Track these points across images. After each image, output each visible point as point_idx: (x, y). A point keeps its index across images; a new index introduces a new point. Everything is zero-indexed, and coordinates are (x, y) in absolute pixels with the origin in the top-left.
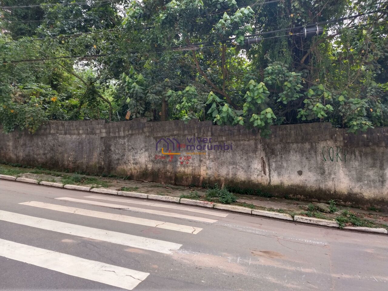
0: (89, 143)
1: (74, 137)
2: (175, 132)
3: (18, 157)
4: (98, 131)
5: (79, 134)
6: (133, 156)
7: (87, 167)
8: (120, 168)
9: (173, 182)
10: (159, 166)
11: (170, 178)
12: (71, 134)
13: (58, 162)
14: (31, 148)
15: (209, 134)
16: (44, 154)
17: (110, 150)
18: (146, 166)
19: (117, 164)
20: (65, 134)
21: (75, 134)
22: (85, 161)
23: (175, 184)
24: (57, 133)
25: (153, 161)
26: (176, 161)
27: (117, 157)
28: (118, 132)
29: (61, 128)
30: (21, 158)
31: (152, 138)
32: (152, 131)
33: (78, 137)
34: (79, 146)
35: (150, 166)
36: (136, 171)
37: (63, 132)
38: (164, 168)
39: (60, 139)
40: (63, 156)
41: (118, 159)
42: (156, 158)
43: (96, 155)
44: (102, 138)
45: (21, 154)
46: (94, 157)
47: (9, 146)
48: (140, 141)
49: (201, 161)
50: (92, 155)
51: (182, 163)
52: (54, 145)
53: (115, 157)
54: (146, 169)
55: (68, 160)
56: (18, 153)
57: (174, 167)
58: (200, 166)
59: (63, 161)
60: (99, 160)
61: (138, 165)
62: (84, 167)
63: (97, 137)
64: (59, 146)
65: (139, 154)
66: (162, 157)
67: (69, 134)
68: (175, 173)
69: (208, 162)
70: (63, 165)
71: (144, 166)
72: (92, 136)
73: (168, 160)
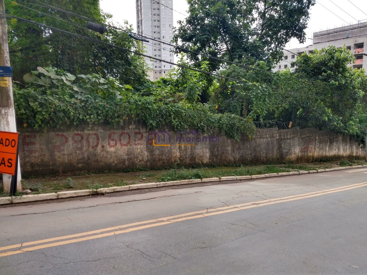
0: (272, 144)
1: (265, 140)
2: (308, 135)
3: (235, 159)
4: (275, 136)
5: (267, 138)
6: (294, 150)
7: (272, 160)
8: (288, 157)
9: (307, 161)
10: (303, 153)
11: (306, 159)
12: (263, 138)
13: (258, 158)
14: (244, 151)
15: (318, 135)
16: (251, 154)
17: (281, 147)
18: (298, 154)
19: (286, 155)
20: (260, 138)
21: (265, 138)
22: (271, 155)
23: (307, 162)
24: (256, 138)
25: (301, 151)
26: (308, 150)
27: (286, 151)
28: (287, 135)
29: (258, 134)
30: (237, 160)
31: (301, 139)
32: (301, 135)
33: (266, 140)
34: (267, 146)
35: (300, 154)
36: (294, 158)
37: (259, 137)
38: (304, 154)
39: (258, 142)
40: (260, 154)
41: (287, 152)
42: (301, 150)
43: (275, 150)
44: (277, 139)
45: (237, 156)
46: (275, 152)
47: (228, 150)
48: (296, 141)
49: (315, 149)
50: (274, 151)
51: (310, 151)
52: (255, 146)
53: (285, 151)
54: (298, 156)
55: (263, 156)
56: (235, 155)
57: (307, 153)
58: (315, 152)
59: (261, 157)
60: (277, 154)
61: (296, 155)
62: (271, 159)
63: (275, 139)
64: (258, 147)
65: (296, 148)
66: (304, 149)
67: (262, 138)
68: (308, 156)
69: (317, 149)
70: (261, 160)
71: (297, 155)
72: (273, 139)
73: (305, 150)
